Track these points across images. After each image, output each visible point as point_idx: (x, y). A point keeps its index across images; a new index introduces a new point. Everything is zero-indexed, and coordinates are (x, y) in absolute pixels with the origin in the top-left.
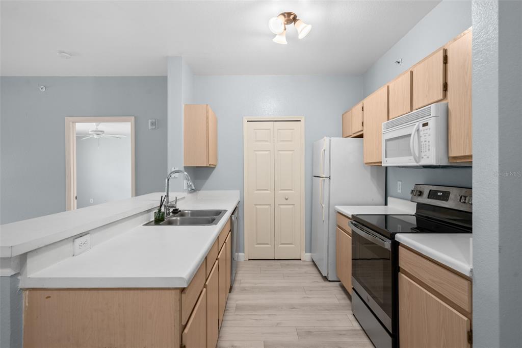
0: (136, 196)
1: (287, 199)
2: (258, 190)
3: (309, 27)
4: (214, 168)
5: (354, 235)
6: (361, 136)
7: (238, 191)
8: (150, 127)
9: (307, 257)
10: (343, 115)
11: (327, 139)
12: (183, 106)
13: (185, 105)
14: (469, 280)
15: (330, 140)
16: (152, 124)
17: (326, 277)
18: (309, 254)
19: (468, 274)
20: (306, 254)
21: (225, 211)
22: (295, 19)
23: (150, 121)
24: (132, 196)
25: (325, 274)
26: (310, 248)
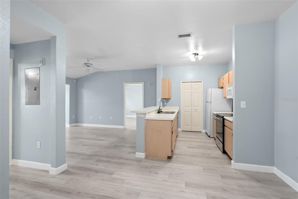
0: (145, 107)
1: (196, 110)
2: (185, 107)
3: (202, 57)
4: (170, 99)
5: (216, 120)
6: (223, 88)
7: (179, 107)
8: (149, 85)
9: (204, 131)
10: (218, 79)
11: (210, 89)
12: (161, 79)
13: (162, 79)
14: (232, 122)
15: (211, 89)
16: (150, 84)
17: (209, 136)
18: (205, 130)
19: (232, 121)
20: (204, 130)
21: (176, 112)
22: (198, 54)
23: (149, 83)
24: (143, 108)
25: (209, 135)
26: (205, 128)
